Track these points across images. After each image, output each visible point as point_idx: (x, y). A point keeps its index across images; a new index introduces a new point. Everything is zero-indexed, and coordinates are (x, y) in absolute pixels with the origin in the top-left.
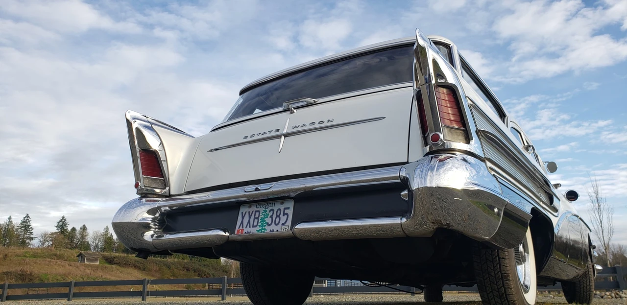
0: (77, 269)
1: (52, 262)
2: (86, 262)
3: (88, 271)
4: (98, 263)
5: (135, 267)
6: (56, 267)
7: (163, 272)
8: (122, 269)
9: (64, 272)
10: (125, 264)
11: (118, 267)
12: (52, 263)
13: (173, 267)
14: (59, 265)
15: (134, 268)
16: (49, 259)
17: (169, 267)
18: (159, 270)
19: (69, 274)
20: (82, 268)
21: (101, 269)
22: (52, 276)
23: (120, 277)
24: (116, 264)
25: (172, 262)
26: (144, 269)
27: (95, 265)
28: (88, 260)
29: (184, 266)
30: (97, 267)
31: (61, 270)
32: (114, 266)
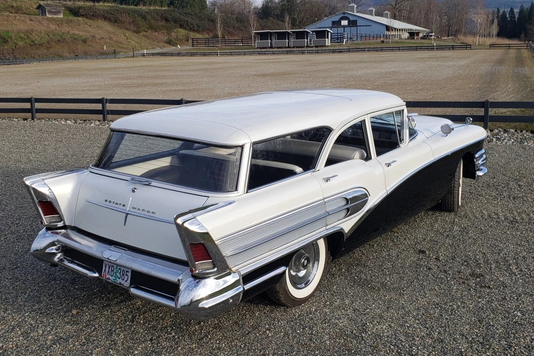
0: (40, 24)
1: (11, 16)
2: (48, 15)
3: (53, 27)
4: (61, 16)
5: (105, 19)
6: (16, 22)
7: (138, 24)
8: (90, 22)
9: (26, 28)
10: (93, 16)
11: (85, 19)
12: (10, 18)
13: (149, 17)
14: (19, 20)
15: (103, 20)
16: (7, 13)
17: (144, 18)
18: (134, 21)
19: (32, 31)
20: (45, 23)
21: (67, 23)
22: (14, 34)
23: (90, 32)
24: (83, 16)
25: (147, 11)
26: (116, 21)
27: (59, 18)
28: (50, 12)
29: (162, 15)
30: (61, 20)
31: (22, 27)
32: (80, 19)
